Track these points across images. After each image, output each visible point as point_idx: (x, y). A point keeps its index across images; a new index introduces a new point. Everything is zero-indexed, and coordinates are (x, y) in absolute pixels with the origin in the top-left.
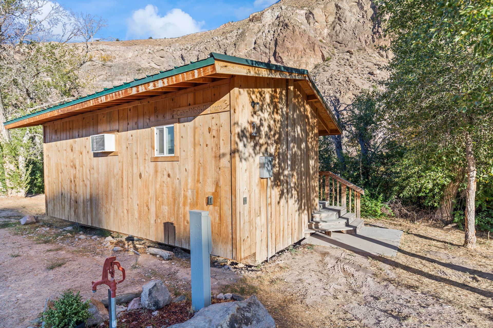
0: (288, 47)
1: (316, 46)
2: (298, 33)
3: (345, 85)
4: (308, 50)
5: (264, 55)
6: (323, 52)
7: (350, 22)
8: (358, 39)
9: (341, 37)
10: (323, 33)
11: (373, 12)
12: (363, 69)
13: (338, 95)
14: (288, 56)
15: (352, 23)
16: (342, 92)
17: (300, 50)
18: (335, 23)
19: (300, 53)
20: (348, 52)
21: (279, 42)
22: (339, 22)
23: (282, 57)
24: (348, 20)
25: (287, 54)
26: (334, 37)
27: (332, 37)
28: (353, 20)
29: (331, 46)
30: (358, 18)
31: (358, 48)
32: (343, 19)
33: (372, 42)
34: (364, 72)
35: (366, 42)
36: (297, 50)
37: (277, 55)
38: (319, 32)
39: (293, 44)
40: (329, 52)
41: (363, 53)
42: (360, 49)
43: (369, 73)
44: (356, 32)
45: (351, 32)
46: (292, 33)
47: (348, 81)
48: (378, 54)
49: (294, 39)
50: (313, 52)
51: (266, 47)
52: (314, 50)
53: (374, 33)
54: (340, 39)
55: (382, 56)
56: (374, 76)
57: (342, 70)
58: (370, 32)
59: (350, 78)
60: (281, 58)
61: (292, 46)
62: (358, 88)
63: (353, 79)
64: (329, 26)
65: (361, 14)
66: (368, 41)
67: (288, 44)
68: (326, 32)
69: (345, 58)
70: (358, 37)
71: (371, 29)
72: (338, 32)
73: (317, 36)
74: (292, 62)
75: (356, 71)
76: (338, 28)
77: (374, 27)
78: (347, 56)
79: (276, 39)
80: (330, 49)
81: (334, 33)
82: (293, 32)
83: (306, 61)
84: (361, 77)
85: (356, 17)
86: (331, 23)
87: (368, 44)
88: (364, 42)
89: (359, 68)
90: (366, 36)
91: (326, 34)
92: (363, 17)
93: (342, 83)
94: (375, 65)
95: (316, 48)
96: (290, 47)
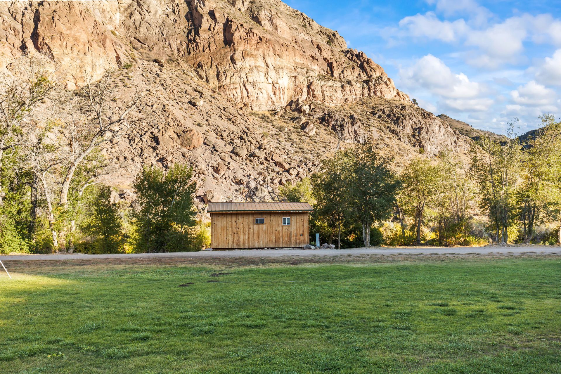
0: (60, 30)
1: (108, 40)
2: (78, 13)
3: (161, 116)
4: (95, 45)
5: (12, 32)
6: (118, 52)
7: (155, 14)
8: (167, 43)
9: (142, 33)
10: (114, 18)
11: (188, 10)
12: (180, 95)
13: (155, 131)
14: (61, 46)
15: (158, 16)
16: (160, 128)
17: (82, 41)
18: (132, 9)
19: (83, 46)
20: (156, 61)
21: (45, 17)
22: (138, 8)
23: (51, 47)
24: (152, 9)
25: (60, 43)
26: (131, 30)
27: (129, 29)
28: (160, 12)
29: (128, 43)
30: (167, 11)
31: (168, 58)
32: (145, 7)
33: (186, 53)
34: (183, 100)
35: (179, 51)
36: (76, 40)
37: (40, 39)
38: (108, 17)
39: (70, 29)
40: (127, 54)
41: (176, 66)
42: (171, 60)
43: (190, 102)
44: (165, 32)
45: (157, 30)
46: (68, 8)
47: (165, 111)
48: (195, 74)
49: (72, 20)
50: (102, 49)
51: (15, 19)
52: (104, 45)
53: (190, 41)
54: (141, 35)
55: (201, 77)
56: (196, 108)
57: (152, 89)
58: (184, 38)
59: (167, 107)
60: (49, 48)
61: (68, 32)
62: (180, 124)
63: (170, 107)
64: (122, 9)
65: (171, 8)
66: (181, 50)
67: (60, 26)
68: (118, 17)
69: (154, 71)
70: (167, 41)
71: (186, 34)
72: (137, 23)
73: (107, 22)
74: (69, 59)
75: (172, 96)
76: (137, 17)
77: (190, 33)
78: (155, 68)
79: (37, 11)
80: (128, 49)
81: (130, 22)
82: (70, 9)
83: (92, 61)
84: (180, 107)
85: (164, 9)
86: (126, 6)
87: (181, 55)
88: (176, 50)
89: (175, 92)
90: (179, 42)
91: (118, 22)
92: (174, 12)
93: (157, 112)
94: (196, 91)
95: (108, 44)
96: (65, 32)
